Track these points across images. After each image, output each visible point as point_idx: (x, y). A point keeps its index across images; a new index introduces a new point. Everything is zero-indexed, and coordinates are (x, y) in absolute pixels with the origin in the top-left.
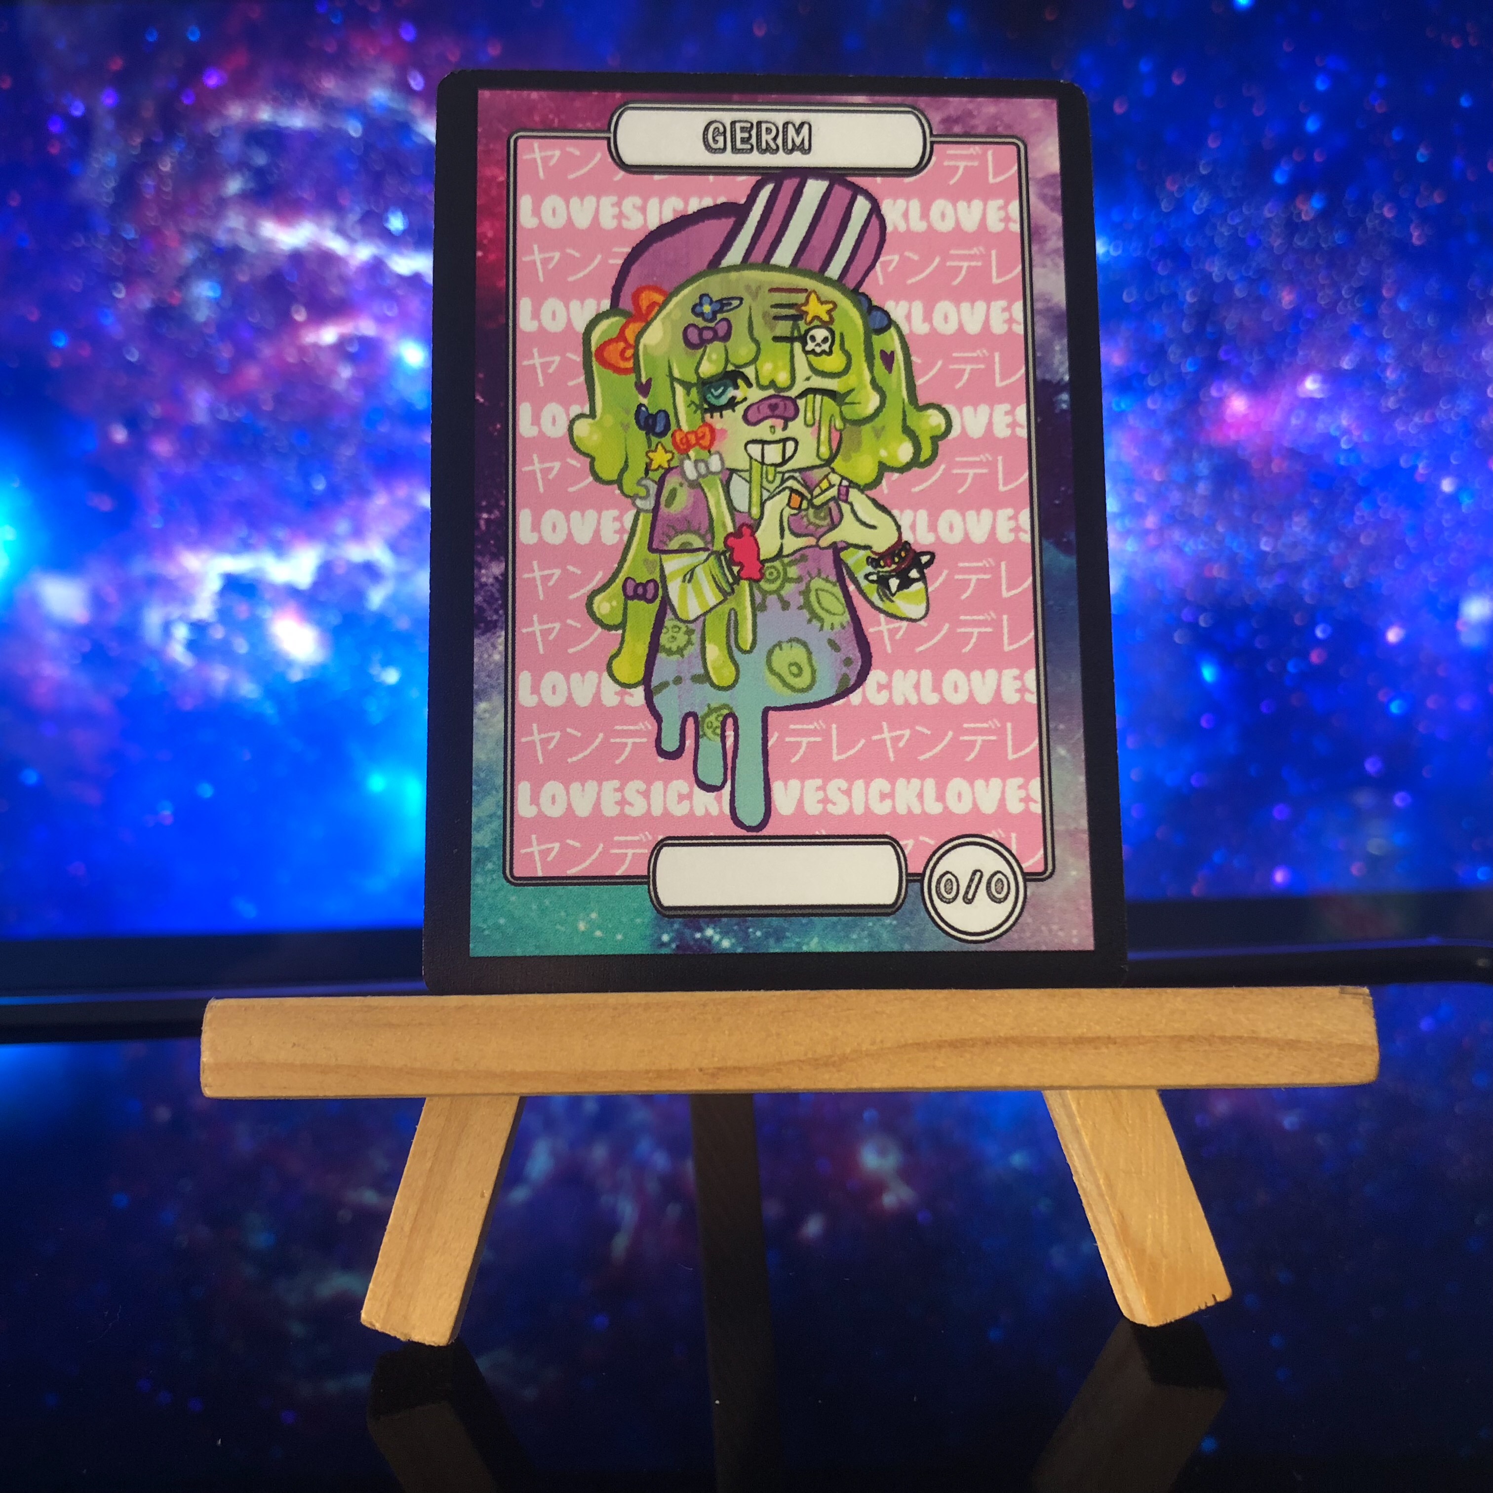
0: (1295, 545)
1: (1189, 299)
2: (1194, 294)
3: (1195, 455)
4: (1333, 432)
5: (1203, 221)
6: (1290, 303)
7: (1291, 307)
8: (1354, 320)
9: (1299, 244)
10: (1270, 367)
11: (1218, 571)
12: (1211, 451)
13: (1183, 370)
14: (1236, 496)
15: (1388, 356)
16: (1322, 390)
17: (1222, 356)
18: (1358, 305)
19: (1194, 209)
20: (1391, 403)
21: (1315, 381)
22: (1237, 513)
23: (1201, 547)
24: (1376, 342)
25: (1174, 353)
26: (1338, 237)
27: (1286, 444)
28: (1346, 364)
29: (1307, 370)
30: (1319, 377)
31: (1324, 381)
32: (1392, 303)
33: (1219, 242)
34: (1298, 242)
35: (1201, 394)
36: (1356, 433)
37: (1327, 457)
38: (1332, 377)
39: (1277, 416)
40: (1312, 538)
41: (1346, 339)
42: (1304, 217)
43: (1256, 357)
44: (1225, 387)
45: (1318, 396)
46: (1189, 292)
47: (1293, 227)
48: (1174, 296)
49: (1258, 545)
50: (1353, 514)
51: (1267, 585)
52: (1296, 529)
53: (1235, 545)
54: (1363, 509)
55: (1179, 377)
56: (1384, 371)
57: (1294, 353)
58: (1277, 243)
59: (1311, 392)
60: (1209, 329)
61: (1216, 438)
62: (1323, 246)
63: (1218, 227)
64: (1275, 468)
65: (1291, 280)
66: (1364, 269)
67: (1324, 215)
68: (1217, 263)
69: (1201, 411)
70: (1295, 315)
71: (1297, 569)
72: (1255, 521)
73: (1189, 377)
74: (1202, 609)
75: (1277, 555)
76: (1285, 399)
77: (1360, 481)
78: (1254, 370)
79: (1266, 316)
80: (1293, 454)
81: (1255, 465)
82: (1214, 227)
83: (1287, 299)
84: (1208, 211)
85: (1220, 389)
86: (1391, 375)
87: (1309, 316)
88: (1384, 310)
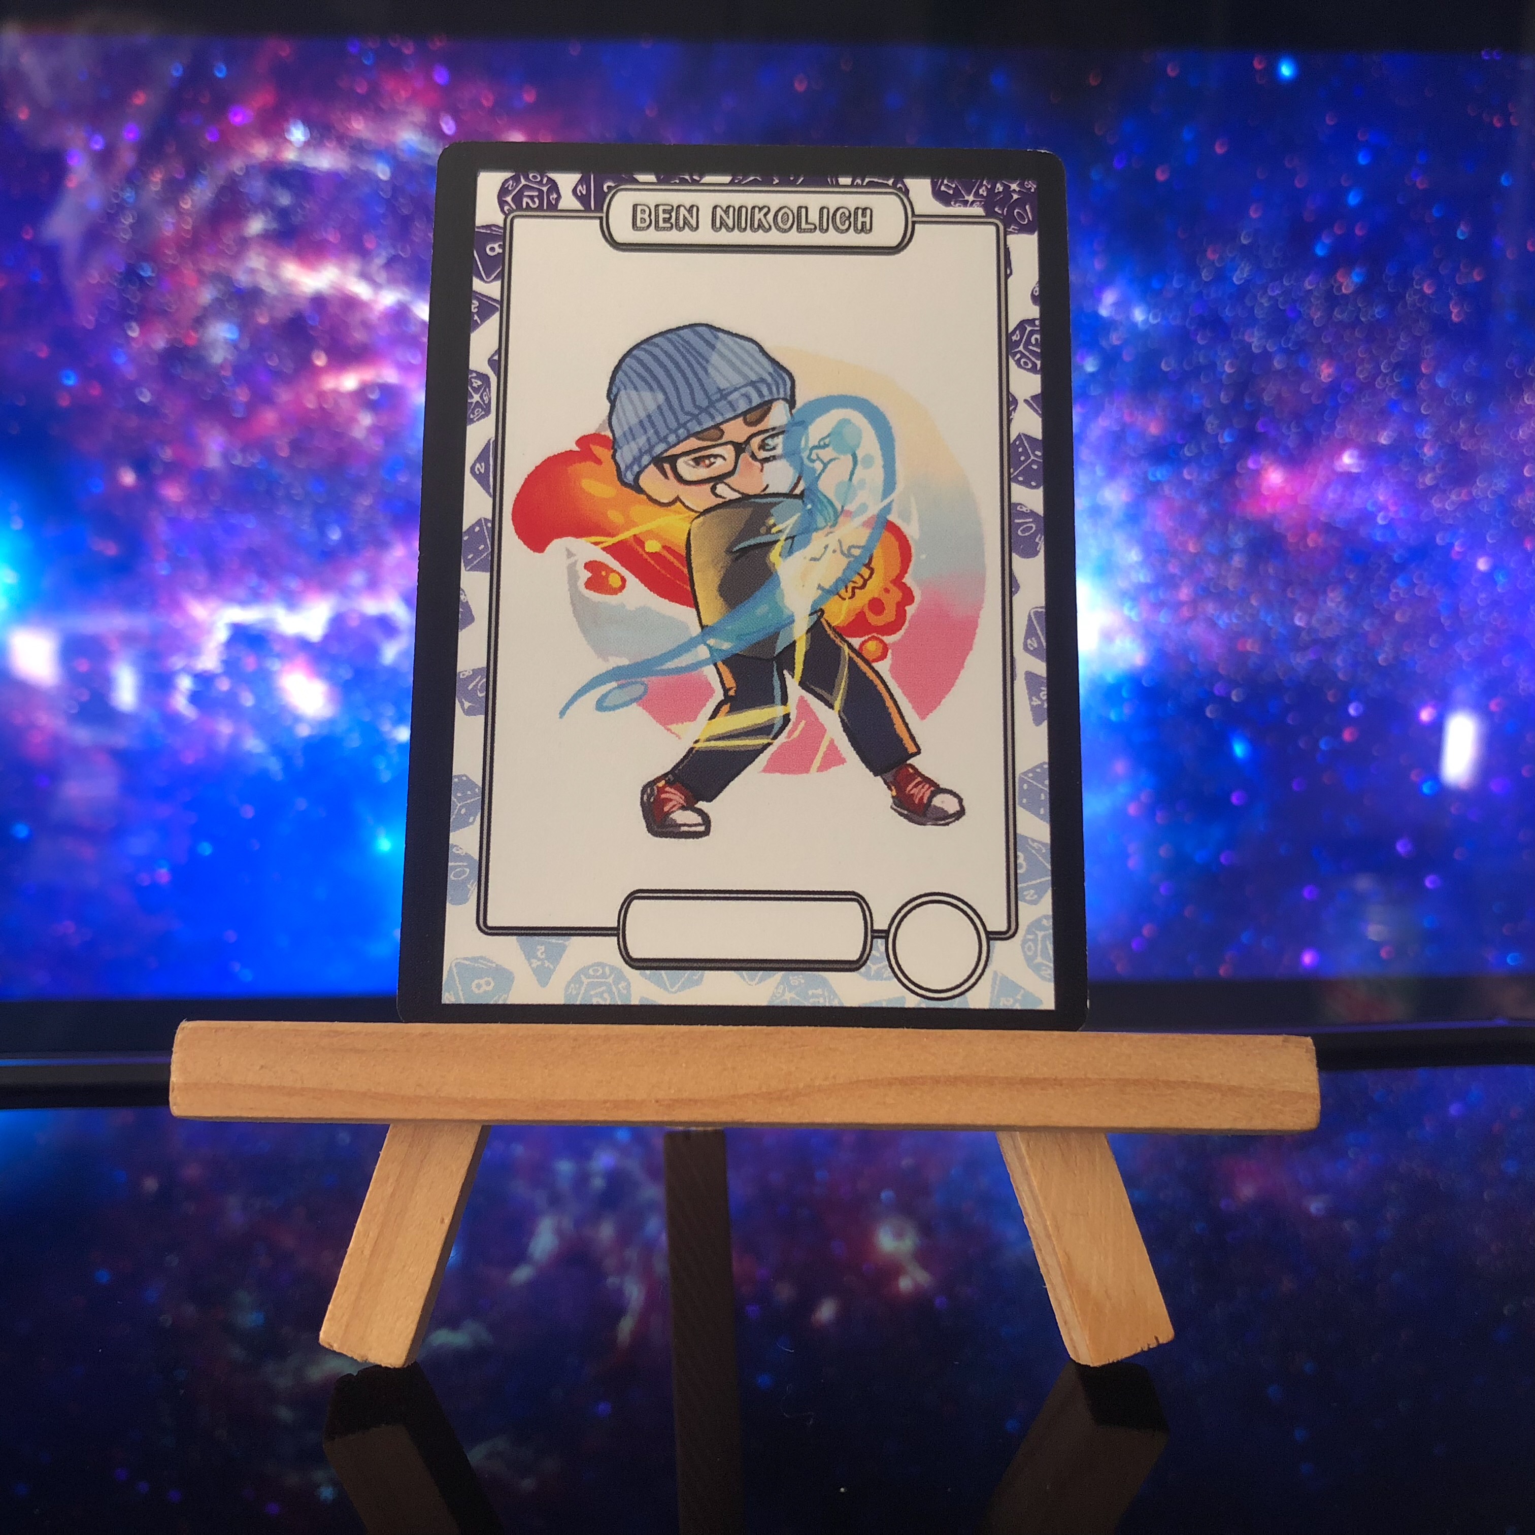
0: (1329, 621)
1: (1228, 370)
2: (1232, 365)
3: (1231, 527)
4: (1370, 508)
5: (1242, 292)
6: (1329, 376)
7: (1330, 379)
8: (1392, 395)
9: (1339, 317)
10: (1308, 440)
11: (1251, 646)
12: (1246, 524)
13: (1221, 441)
14: (1271, 571)
15: (1426, 432)
16: (1360, 466)
17: (1259, 429)
18: (1396, 380)
19: (1234, 279)
20: (1428, 480)
21: (1351, 456)
22: (1272, 587)
23: (1235, 621)
24: (1414, 418)
25: (1211, 424)
26: (1377, 311)
27: (1322, 518)
28: (1384, 439)
29: (1345, 443)
30: (1356, 453)
31: (1361, 457)
32: (1431, 378)
33: (1259, 313)
34: (1338, 315)
35: (1238, 465)
36: (1392, 508)
37: (1363, 531)
38: (1370, 452)
39: (1314, 489)
40: (1346, 614)
41: (1384, 415)
42: (1344, 291)
43: (1293, 430)
44: (1262, 460)
45: (1355, 470)
46: (1228, 362)
47: (1332, 299)
48: (1212, 366)
49: (1292, 619)
50: (1389, 590)
51: (1300, 661)
52: (1330, 604)
53: (1269, 620)
54: (1399, 583)
55: (1216, 448)
56: (1421, 447)
57: (1332, 427)
58: (1317, 316)
59: (1350, 466)
60: (1247, 400)
61: (1251, 511)
62: (1363, 319)
63: (1258, 298)
64: (1311, 544)
65: (1331, 354)
66: (1403, 344)
67: (1363, 290)
68: (1256, 333)
69: (1237, 482)
70: (1333, 388)
71: (1331, 645)
72: (1290, 595)
73: (1225, 448)
74: (1232, 684)
75: (1310, 630)
76: (1322, 473)
77: (1396, 558)
78: (1292, 442)
79: (1305, 389)
80: (1329, 528)
81: (1291, 539)
82: (1255, 297)
83: (1326, 372)
84: (1248, 281)
85: (1256, 462)
86: (1428, 452)
87: (1347, 389)
88: (1422, 386)
